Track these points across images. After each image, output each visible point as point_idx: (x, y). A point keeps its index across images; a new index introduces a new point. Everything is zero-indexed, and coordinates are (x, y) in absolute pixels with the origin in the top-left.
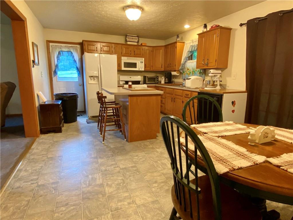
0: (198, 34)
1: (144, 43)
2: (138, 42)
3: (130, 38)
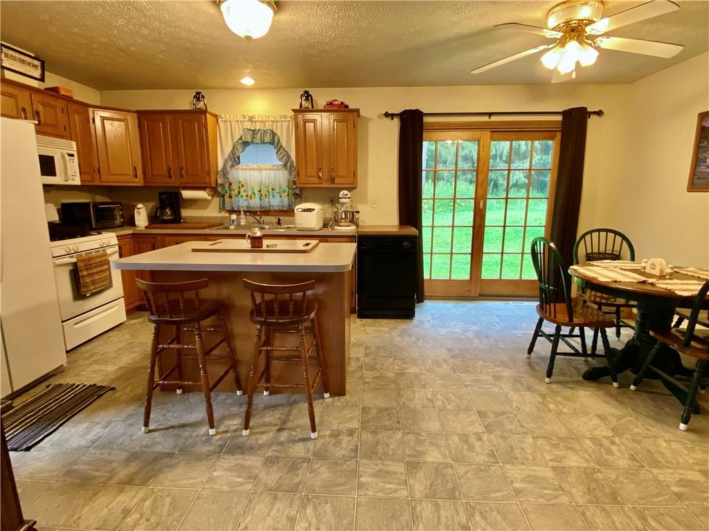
0: (293, 110)
1: (66, 90)
2: (42, 79)
3: (14, 58)
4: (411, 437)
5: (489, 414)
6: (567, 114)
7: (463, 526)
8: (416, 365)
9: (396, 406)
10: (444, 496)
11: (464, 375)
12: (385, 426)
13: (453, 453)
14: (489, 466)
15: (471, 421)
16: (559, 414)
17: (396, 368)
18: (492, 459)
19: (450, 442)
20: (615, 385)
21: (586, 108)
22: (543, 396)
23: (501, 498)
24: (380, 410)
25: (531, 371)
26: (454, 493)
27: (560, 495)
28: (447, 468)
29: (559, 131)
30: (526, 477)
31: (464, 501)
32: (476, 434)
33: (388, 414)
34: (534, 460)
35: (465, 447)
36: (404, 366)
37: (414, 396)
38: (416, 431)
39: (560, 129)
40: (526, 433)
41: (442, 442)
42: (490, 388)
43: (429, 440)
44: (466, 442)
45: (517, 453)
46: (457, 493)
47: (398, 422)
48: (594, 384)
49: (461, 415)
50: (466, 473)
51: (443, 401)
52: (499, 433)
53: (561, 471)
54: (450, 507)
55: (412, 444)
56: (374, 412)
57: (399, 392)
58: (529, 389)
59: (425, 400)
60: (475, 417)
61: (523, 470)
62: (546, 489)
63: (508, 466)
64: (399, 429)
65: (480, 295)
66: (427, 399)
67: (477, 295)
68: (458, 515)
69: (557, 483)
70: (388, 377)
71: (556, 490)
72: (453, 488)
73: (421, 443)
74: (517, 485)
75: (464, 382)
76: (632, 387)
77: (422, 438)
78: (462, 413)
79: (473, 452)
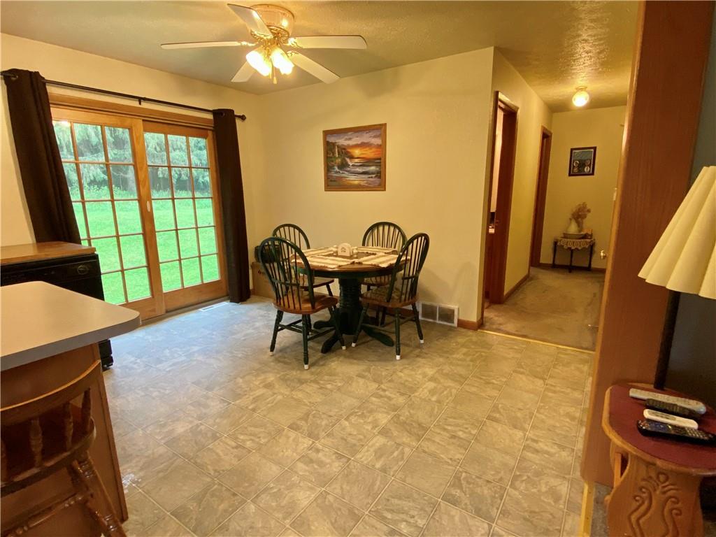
4: (265, 498)
5: (299, 422)
6: (217, 113)
7: (389, 533)
8: (178, 420)
9: (208, 480)
10: (352, 524)
11: (240, 401)
12: (225, 511)
13: (314, 480)
14: (348, 466)
15: (294, 440)
16: (339, 389)
17: (158, 437)
18: (344, 460)
19: (301, 473)
20: (344, 348)
21: (233, 111)
22: (316, 382)
23: (382, 486)
24: (199, 499)
25: (285, 366)
26: (355, 513)
27: (403, 449)
28: (325, 498)
29: (210, 130)
30: (375, 455)
31: (367, 513)
32: (310, 448)
33: (212, 496)
34: (365, 437)
35: (316, 467)
36: (166, 430)
37: (217, 454)
38: (262, 488)
39: (212, 128)
40: (338, 420)
41: (295, 478)
42: (275, 399)
43: (283, 487)
44: (311, 461)
45: (351, 440)
46: (356, 512)
47: (234, 495)
48: (333, 354)
49: (280, 441)
50: (342, 488)
51: (251, 440)
52: (323, 434)
53: (384, 432)
54: (365, 528)
55: (274, 504)
56: (192, 506)
57: (195, 463)
58: (301, 382)
59: (232, 450)
60: (293, 434)
61: (368, 451)
62: (393, 453)
63: (358, 456)
64: (243, 502)
65: (167, 312)
66: (233, 448)
67: (163, 311)
68: (376, 528)
69: (393, 443)
70: (161, 455)
71: (397, 449)
72: (349, 510)
73: (277, 496)
74: (378, 465)
75: (247, 407)
76: (353, 345)
77: (275, 490)
78: (280, 438)
79: (325, 466)
